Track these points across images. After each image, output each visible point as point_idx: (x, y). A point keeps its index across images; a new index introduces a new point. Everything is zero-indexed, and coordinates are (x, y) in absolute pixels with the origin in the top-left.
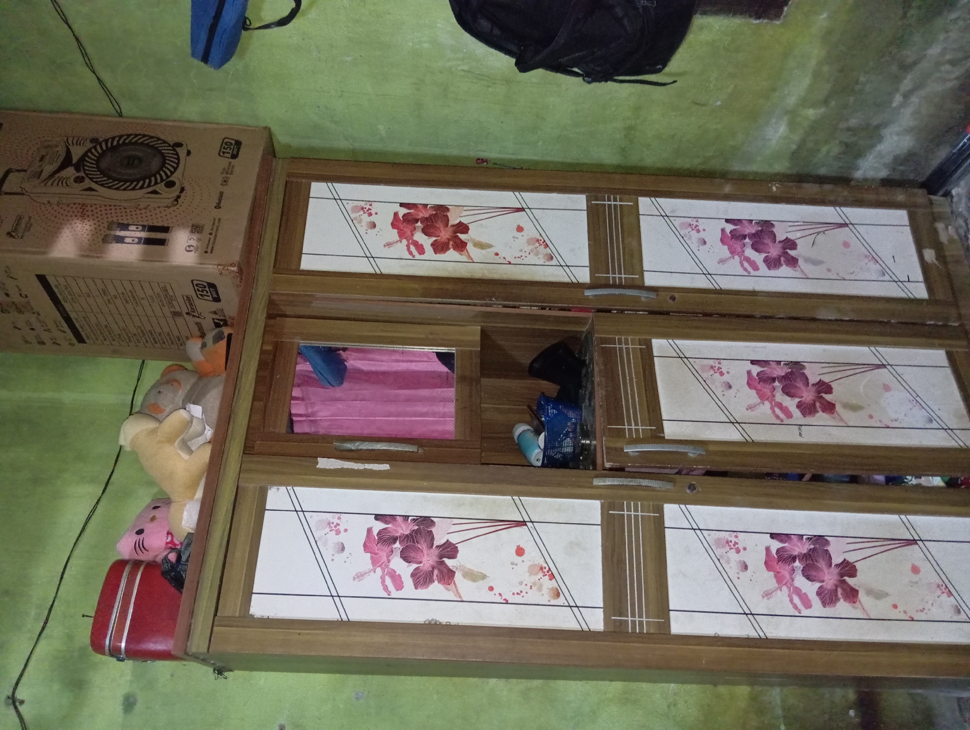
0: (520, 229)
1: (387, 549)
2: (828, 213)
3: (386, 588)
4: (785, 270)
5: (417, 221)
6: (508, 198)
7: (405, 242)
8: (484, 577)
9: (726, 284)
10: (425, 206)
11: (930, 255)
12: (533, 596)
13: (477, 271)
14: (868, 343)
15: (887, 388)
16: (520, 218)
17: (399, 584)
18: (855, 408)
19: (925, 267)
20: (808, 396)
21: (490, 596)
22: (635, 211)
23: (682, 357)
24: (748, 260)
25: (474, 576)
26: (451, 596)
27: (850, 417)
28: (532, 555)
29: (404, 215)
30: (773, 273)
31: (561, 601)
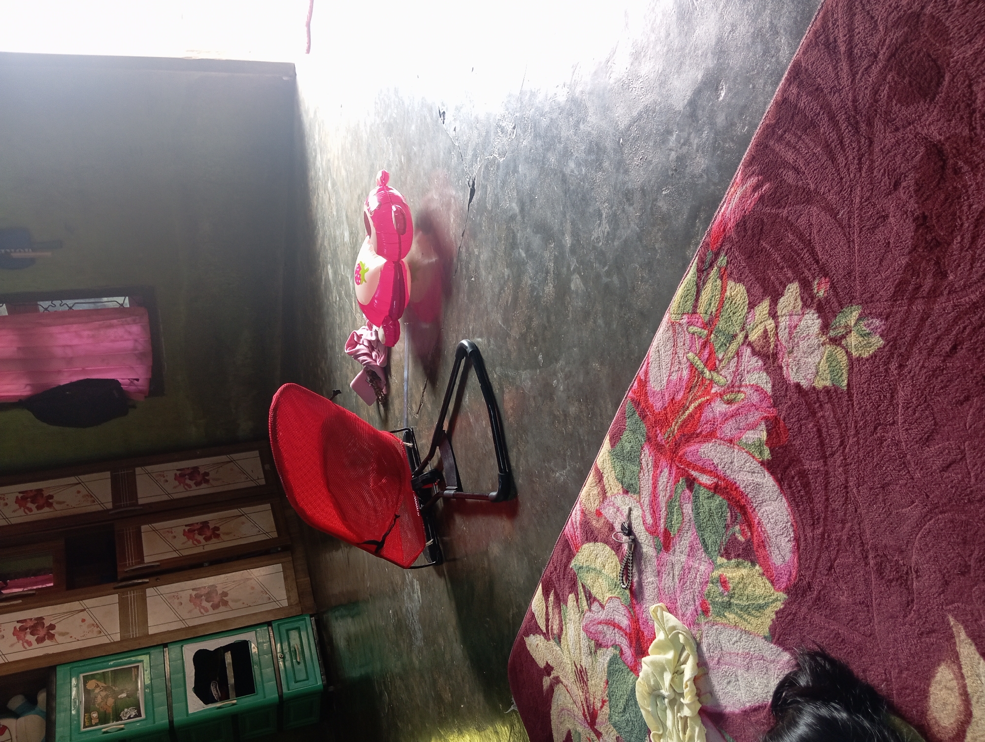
0: (79, 492)
1: (23, 633)
2: (224, 458)
3: (24, 647)
4: (204, 485)
5: (27, 498)
6: (73, 480)
7: (22, 508)
8: (68, 633)
9: (175, 496)
10: (31, 491)
11: (267, 467)
12: (89, 636)
13: (58, 514)
14: (237, 508)
15: (243, 523)
16: (79, 487)
17: (30, 644)
18: (227, 534)
19: (265, 471)
20: (208, 533)
21: (71, 640)
22: (134, 474)
23: (155, 530)
24: (187, 485)
25: (63, 634)
26: (54, 643)
27: (225, 538)
28: (89, 621)
29: (21, 497)
30: (198, 488)
31: (102, 634)
